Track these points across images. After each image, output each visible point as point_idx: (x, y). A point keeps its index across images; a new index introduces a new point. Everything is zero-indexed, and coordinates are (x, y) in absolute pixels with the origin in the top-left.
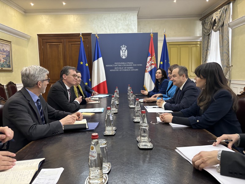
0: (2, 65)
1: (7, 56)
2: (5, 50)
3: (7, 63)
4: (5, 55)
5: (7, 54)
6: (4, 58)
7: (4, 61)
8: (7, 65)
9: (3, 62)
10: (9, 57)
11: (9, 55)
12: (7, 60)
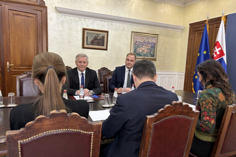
0: (145, 54)
1: (152, 47)
2: (150, 42)
3: (151, 53)
4: (149, 46)
5: (153, 45)
6: (148, 49)
7: (148, 51)
8: (151, 55)
9: (146, 52)
10: (154, 48)
11: (154, 46)
12: (151, 51)
